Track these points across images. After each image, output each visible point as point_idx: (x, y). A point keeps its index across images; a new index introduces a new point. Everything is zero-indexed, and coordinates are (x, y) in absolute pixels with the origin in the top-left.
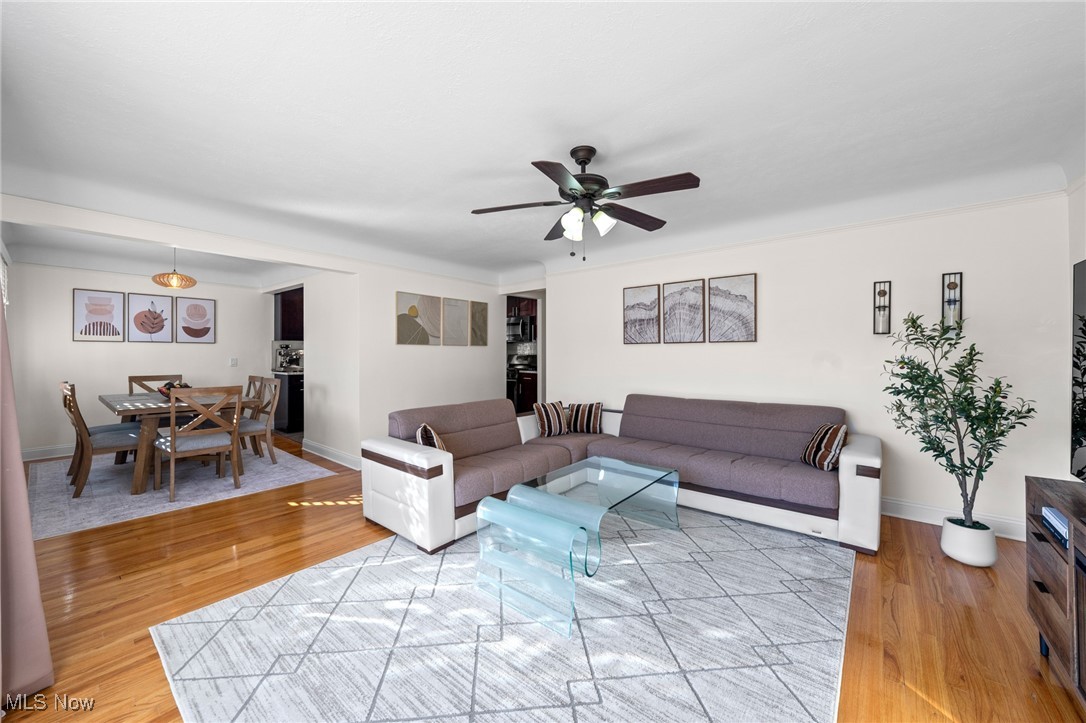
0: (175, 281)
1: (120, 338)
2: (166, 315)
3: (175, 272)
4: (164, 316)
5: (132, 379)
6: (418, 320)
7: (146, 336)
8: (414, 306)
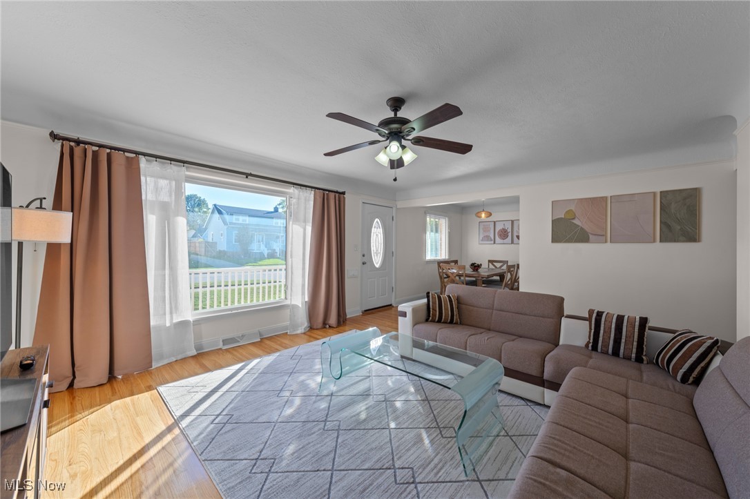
0: (483, 215)
1: (493, 242)
2: (510, 230)
3: (483, 211)
4: (508, 231)
5: (489, 261)
6: (576, 222)
7: (502, 241)
8: (571, 210)
